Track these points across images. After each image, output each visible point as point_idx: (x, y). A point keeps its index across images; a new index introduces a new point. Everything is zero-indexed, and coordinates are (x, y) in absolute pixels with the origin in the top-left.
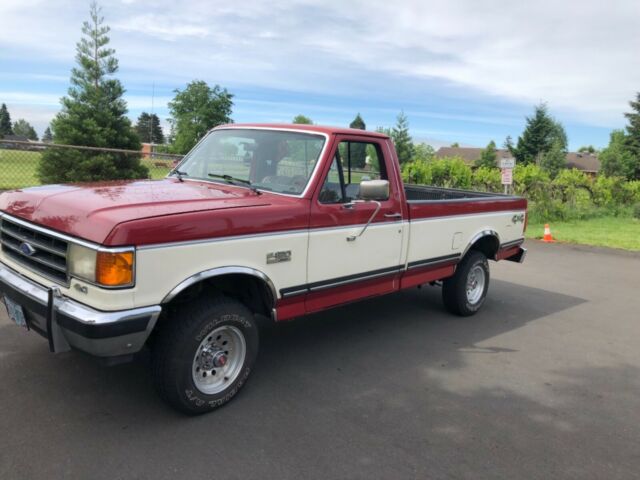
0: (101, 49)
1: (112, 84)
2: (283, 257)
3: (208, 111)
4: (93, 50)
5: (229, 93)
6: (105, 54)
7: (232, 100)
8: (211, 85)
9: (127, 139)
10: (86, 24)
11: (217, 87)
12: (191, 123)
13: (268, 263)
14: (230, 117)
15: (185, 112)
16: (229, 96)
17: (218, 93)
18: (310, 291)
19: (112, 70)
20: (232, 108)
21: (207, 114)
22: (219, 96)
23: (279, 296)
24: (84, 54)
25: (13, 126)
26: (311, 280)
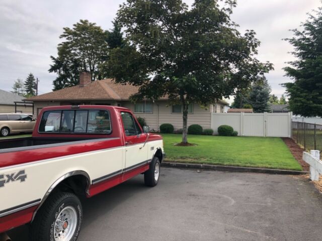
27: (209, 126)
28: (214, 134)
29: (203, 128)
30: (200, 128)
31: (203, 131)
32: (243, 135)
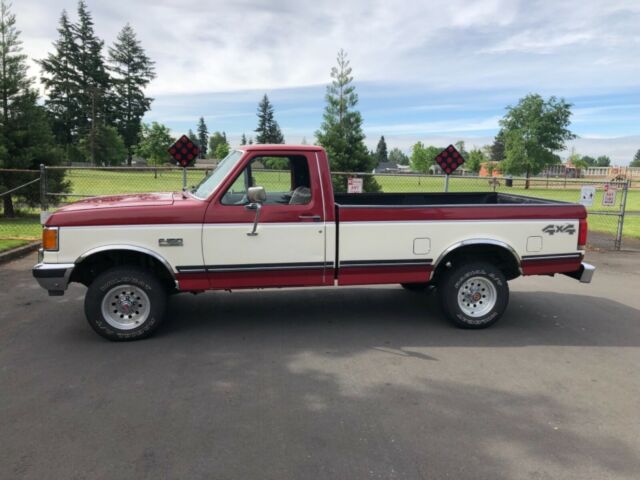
0: (345, 87)
1: (353, 115)
2: (174, 242)
3: (540, 124)
4: (339, 89)
5: (567, 103)
6: (348, 91)
7: (570, 110)
8: (545, 98)
9: (356, 161)
10: (333, 69)
11: (553, 99)
12: (521, 139)
13: (161, 245)
14: (568, 128)
15: (517, 128)
16: (567, 106)
17: (554, 104)
18: (208, 272)
19: (353, 104)
20: (570, 118)
21: (539, 128)
22: (555, 107)
23: (176, 271)
24: (331, 94)
25: (388, 155)
26: (208, 263)
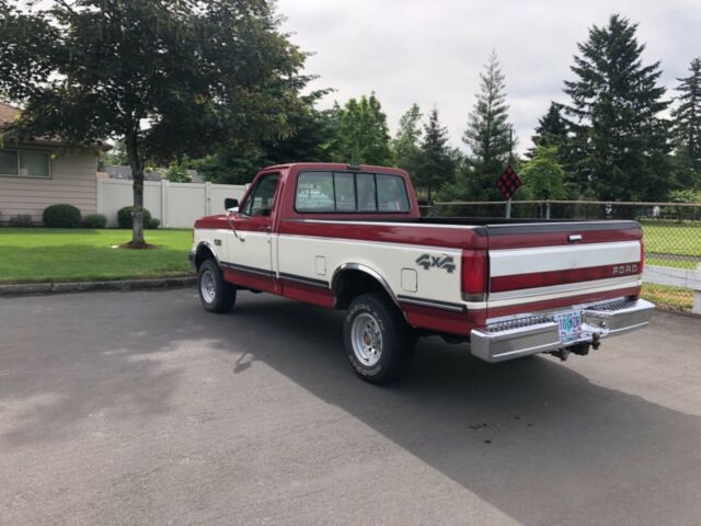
27: (94, 208)
28: (108, 225)
29: (83, 214)
30: (77, 211)
31: (83, 219)
32: (167, 226)
